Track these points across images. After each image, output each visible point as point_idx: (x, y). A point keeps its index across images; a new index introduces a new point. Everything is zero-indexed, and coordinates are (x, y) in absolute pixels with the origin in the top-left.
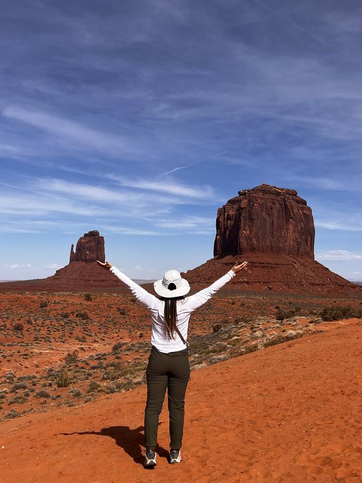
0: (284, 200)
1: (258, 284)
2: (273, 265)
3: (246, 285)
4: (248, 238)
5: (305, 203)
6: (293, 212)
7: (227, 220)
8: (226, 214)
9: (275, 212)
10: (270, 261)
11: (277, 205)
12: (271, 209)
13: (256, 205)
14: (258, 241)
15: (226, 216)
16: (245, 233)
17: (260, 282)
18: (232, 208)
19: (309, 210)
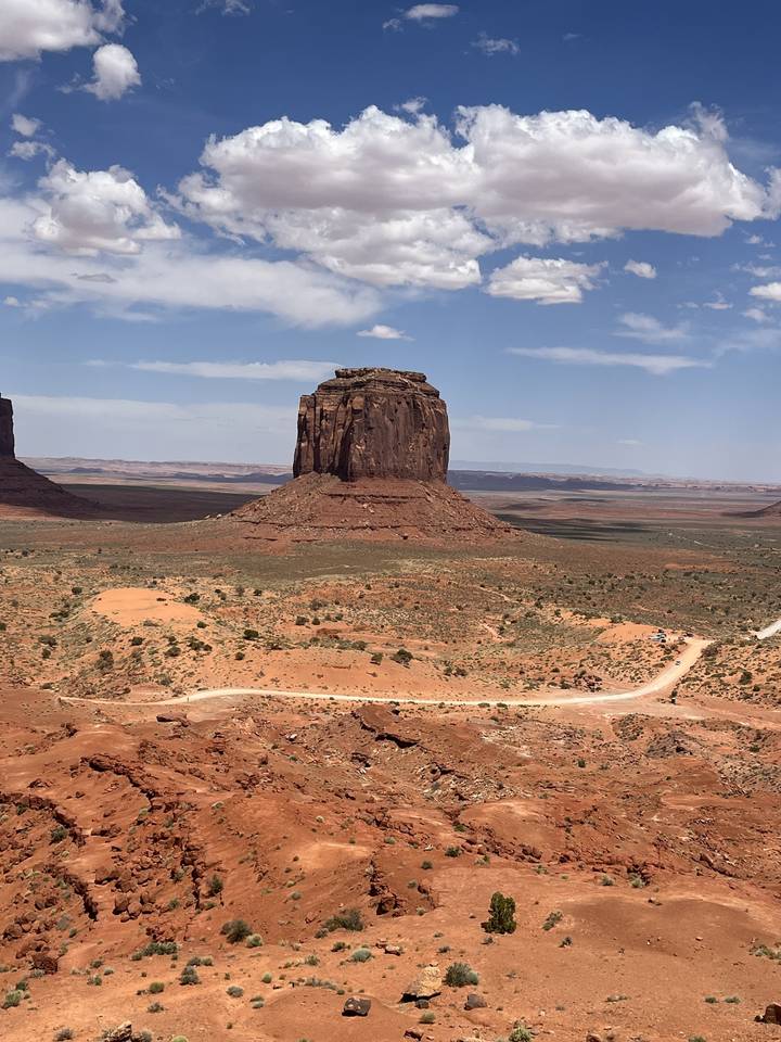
0: (413, 396)
1: (385, 529)
2: (400, 500)
3: (370, 532)
4: (364, 458)
5: (436, 394)
6: (425, 414)
7: (321, 419)
8: (318, 408)
9: (400, 415)
10: (396, 492)
11: (404, 404)
12: (396, 411)
13: (375, 405)
14: (377, 462)
15: (318, 412)
16: (359, 448)
17: (387, 527)
18: (328, 398)
19: (443, 405)
